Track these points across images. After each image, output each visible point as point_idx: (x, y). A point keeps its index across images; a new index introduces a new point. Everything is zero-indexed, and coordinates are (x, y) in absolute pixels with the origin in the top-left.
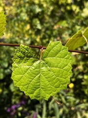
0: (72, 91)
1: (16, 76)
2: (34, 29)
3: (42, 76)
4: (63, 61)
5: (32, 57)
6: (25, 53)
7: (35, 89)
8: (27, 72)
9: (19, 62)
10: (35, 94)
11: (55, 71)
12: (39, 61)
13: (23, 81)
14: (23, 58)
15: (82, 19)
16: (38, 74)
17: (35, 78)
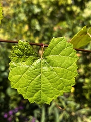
0: (72, 95)
1: (14, 77)
2: (33, 30)
3: (44, 76)
4: (67, 60)
5: (32, 55)
6: (24, 50)
7: (35, 91)
8: (27, 72)
9: (17, 61)
10: (34, 97)
11: (58, 71)
12: (39, 60)
13: (22, 82)
14: (22, 56)
15: (83, 20)
16: (39, 74)
17: (35, 79)
